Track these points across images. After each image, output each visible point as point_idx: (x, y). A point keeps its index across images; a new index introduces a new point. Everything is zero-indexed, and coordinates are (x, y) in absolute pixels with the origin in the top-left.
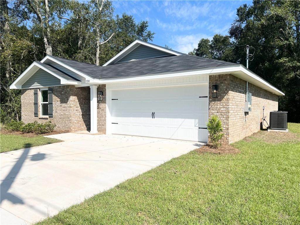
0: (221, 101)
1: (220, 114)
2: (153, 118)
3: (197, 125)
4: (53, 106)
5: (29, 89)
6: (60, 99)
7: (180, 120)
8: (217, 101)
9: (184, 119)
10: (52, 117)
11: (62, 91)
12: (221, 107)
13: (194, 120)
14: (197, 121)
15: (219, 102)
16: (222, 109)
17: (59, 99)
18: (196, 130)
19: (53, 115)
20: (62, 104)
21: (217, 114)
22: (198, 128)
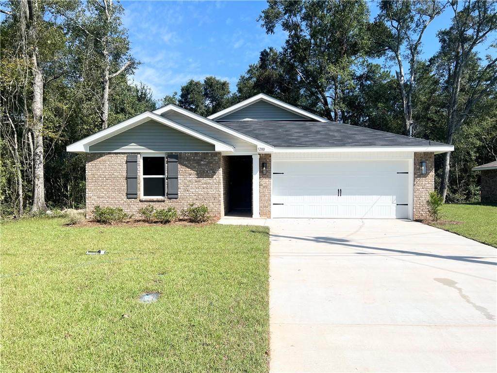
0: (426, 177)
1: (425, 190)
2: (340, 196)
3: (395, 202)
4: (179, 181)
5: (110, 153)
6: (196, 172)
7: (375, 197)
8: (423, 177)
9: (379, 196)
10: (176, 198)
11: (202, 161)
12: (427, 183)
13: (391, 196)
14: (395, 197)
15: (424, 178)
16: (427, 185)
17: (192, 172)
18: (394, 207)
19: (179, 195)
20: (201, 179)
21: (423, 190)
22: (395, 205)
